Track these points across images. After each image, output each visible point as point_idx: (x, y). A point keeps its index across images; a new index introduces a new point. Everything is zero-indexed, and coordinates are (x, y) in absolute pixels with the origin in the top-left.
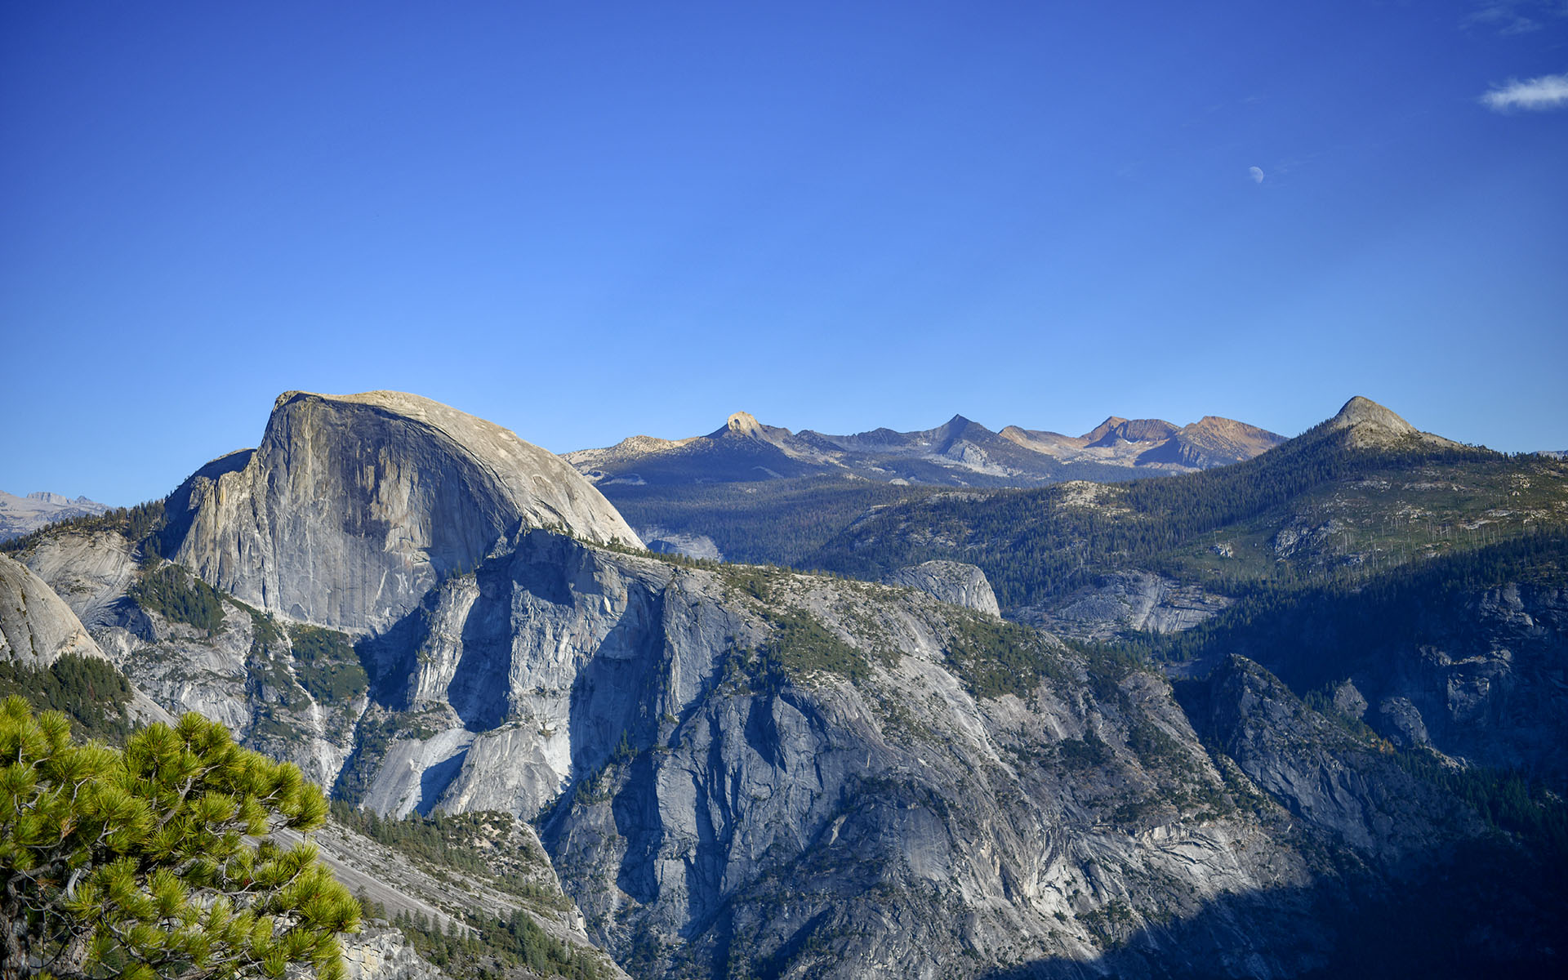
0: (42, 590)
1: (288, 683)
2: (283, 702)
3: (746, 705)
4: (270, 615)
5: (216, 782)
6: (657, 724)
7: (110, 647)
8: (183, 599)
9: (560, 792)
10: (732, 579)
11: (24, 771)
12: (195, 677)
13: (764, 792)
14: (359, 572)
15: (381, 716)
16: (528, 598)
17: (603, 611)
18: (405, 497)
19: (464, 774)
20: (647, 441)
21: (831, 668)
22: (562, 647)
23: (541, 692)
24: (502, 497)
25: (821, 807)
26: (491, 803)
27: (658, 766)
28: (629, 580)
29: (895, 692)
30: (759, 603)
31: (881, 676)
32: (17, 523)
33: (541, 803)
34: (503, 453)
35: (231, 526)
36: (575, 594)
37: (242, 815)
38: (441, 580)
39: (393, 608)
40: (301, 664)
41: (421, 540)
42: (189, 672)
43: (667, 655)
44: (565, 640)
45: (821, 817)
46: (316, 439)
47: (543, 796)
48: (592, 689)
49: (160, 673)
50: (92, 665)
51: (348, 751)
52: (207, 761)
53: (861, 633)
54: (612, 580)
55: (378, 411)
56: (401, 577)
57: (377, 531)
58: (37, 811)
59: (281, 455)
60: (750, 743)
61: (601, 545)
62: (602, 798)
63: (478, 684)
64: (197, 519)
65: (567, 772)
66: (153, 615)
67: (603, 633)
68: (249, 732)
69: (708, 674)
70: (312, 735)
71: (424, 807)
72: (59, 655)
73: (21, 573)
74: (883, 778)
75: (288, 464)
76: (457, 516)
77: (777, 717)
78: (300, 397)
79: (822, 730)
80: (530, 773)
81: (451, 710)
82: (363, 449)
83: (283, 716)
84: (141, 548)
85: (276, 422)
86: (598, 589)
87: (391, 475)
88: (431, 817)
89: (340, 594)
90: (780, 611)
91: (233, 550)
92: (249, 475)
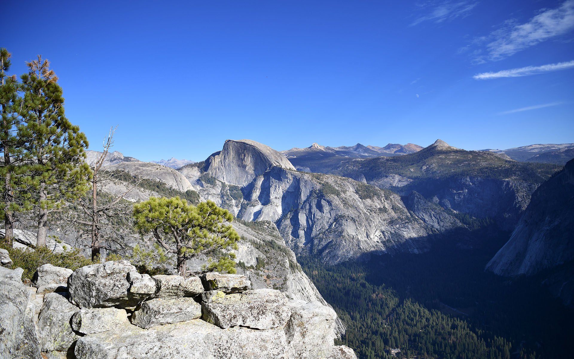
0: (184, 178)
1: (228, 196)
2: (228, 199)
3: (316, 201)
4: (225, 183)
5: (213, 213)
6: (299, 204)
7: (196, 188)
8: (209, 179)
9: (280, 217)
10: (313, 176)
11: (179, 210)
12: (211, 194)
13: (320, 218)
14: (241, 175)
15: (246, 202)
16: (273, 180)
17: (288, 182)
18: (250, 160)
19: (261, 214)
20: (296, 149)
21: (333, 194)
22: (280, 189)
23: (276, 198)
24: (268, 160)
25: (331, 221)
26: (266, 219)
27: (299, 212)
28: (293, 176)
29: (345, 198)
30: (319, 181)
31: (343, 195)
32: (179, 165)
33: (276, 219)
34: (268, 151)
35: (217, 166)
36: (282, 179)
37: (218, 219)
38: (257, 176)
39: (248, 181)
40: (231, 192)
41: (253, 168)
42: (210, 193)
43: (300, 191)
44: (281, 188)
45: (331, 223)
46: (232, 149)
47: (277, 218)
48: (286, 197)
49: (205, 193)
50: (193, 192)
51: (240, 209)
52: (212, 209)
53: (339, 187)
54: (290, 176)
55: (244, 143)
56: (249, 176)
57: (244, 167)
58: (182, 217)
59: (226, 152)
60: (317, 208)
61: (287, 169)
62: (288, 218)
63: (264, 196)
64: (211, 164)
65: (281, 213)
66: (203, 182)
67: (288, 187)
68: (221, 205)
69: (308, 195)
70: (233, 206)
71: (254, 220)
72: (187, 190)
73: (180, 175)
74: (343, 215)
75: (227, 154)
76: (259, 164)
77: (322, 203)
78: (229, 141)
79: (331, 206)
80: (274, 213)
81: (259, 201)
82: (241, 151)
83: (227, 202)
84: (201, 170)
85: (225, 145)
86: (287, 178)
87: (247, 156)
88: (255, 221)
89: (238, 179)
90: (323, 182)
91: (218, 170)
92: (220, 156)
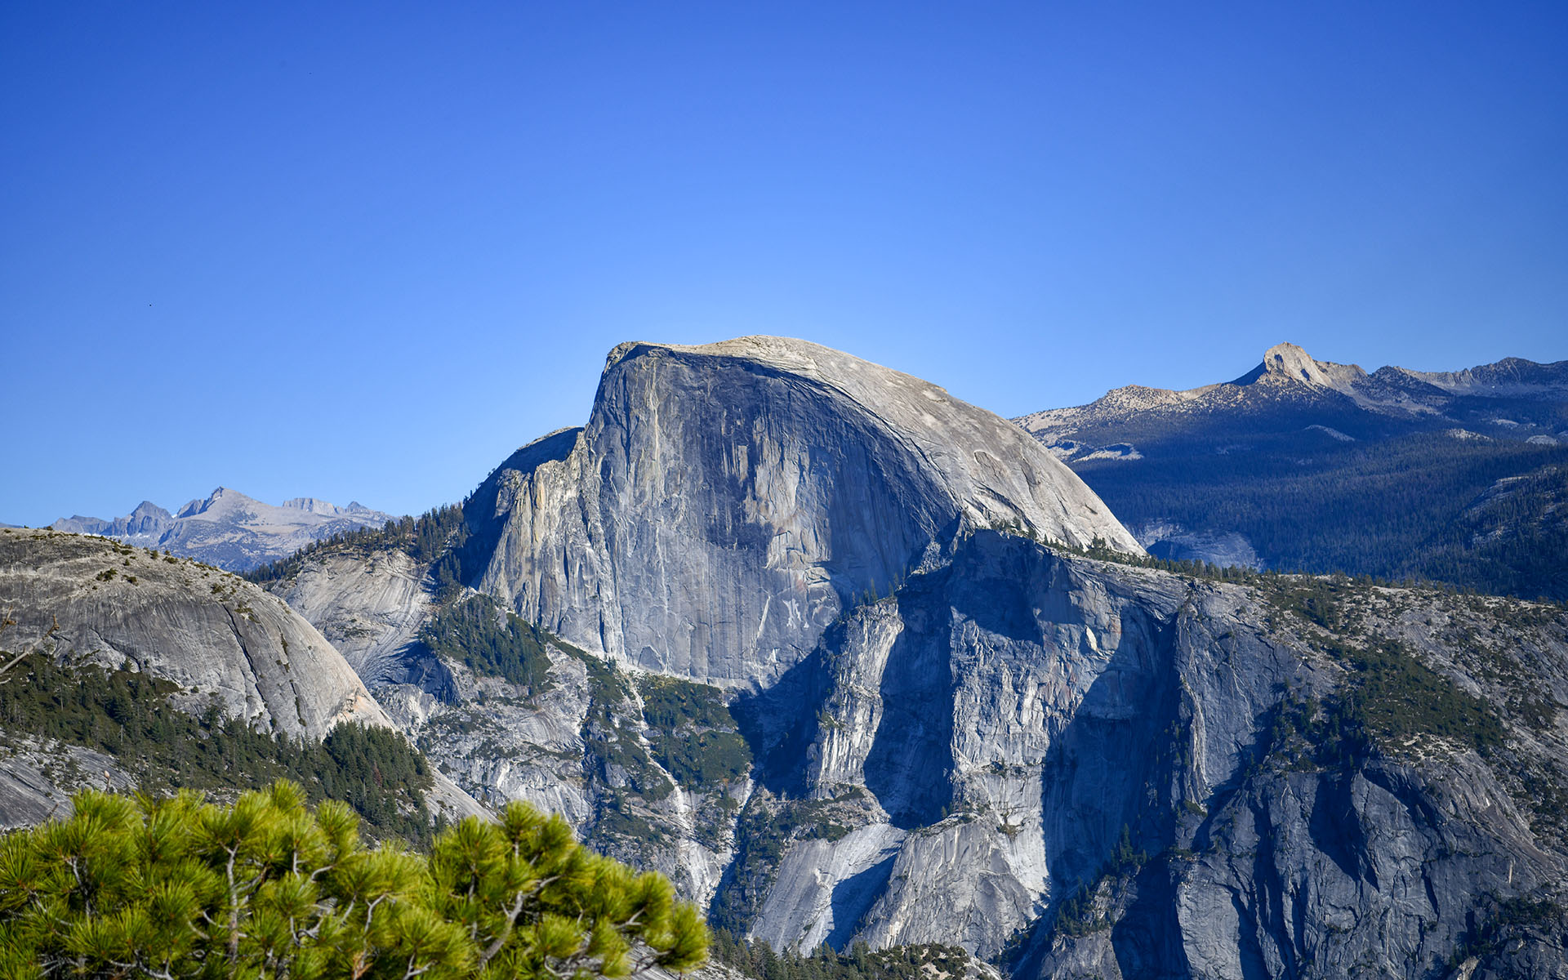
0: (308, 634)
1: (640, 759)
2: (635, 788)
3: (1310, 786)
4: (612, 664)
5: (556, 900)
6: (1174, 816)
7: (399, 712)
8: (494, 643)
9: (1034, 917)
10: (1279, 597)
11: (300, 884)
12: (514, 753)
13: (1345, 920)
14: (732, 600)
15: (772, 806)
16: (974, 631)
17: (1085, 648)
18: (792, 488)
19: (891, 895)
20: (1142, 393)
21: (1442, 730)
22: (1027, 702)
23: (998, 769)
24: (930, 484)
25: (1439, 945)
26: (933, 932)
27: (1180, 878)
28: (1122, 601)
29: (1548, 766)
30: (1323, 633)
31: (1524, 741)
32: (269, 541)
33: (1007, 933)
34: (929, 419)
35: (554, 538)
36: (1043, 624)
37: (593, 949)
38: (848, 607)
39: (782, 650)
40: (658, 733)
41: (817, 550)
42: (505, 745)
43: (1184, 712)
44: (1031, 692)
45: (1437, 960)
46: (664, 411)
47: (1009, 922)
48: (1074, 764)
49: (467, 748)
50: (377, 737)
51: (727, 856)
52: (542, 870)
53: (1489, 675)
54: (1097, 602)
55: (749, 365)
56: (791, 606)
57: (754, 540)
58: (320, 942)
59: (618, 435)
60: (1319, 844)
61: (1078, 550)
62: (1097, 926)
63: (908, 759)
64: (508, 530)
65: (1042, 888)
66: (455, 666)
67: (1087, 681)
68: (590, 832)
69: (1248, 740)
70: (676, 834)
71: (838, 938)
72: (333, 725)
73: (280, 612)
74: (1536, 900)
75: (627, 446)
76: (867, 514)
77: (1359, 806)
78: (640, 350)
79: (1433, 826)
80: (988, 888)
81: (870, 797)
82: (730, 421)
83: (636, 808)
84: (434, 572)
85: (609, 387)
86: (1077, 616)
87: (770, 457)
88: (848, 952)
89: (707, 633)
90: (1357, 644)
91: (558, 571)
92: (575, 464)
